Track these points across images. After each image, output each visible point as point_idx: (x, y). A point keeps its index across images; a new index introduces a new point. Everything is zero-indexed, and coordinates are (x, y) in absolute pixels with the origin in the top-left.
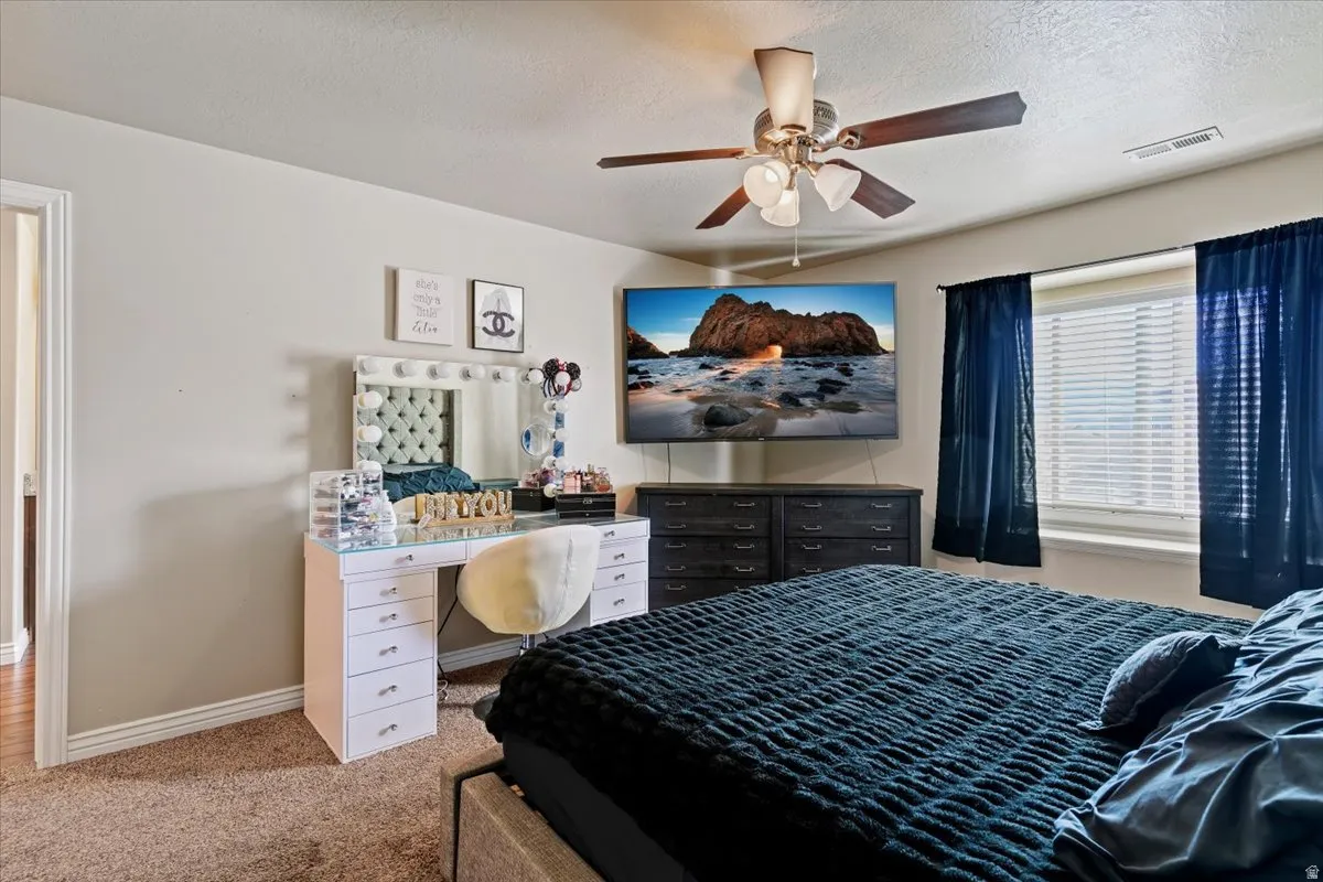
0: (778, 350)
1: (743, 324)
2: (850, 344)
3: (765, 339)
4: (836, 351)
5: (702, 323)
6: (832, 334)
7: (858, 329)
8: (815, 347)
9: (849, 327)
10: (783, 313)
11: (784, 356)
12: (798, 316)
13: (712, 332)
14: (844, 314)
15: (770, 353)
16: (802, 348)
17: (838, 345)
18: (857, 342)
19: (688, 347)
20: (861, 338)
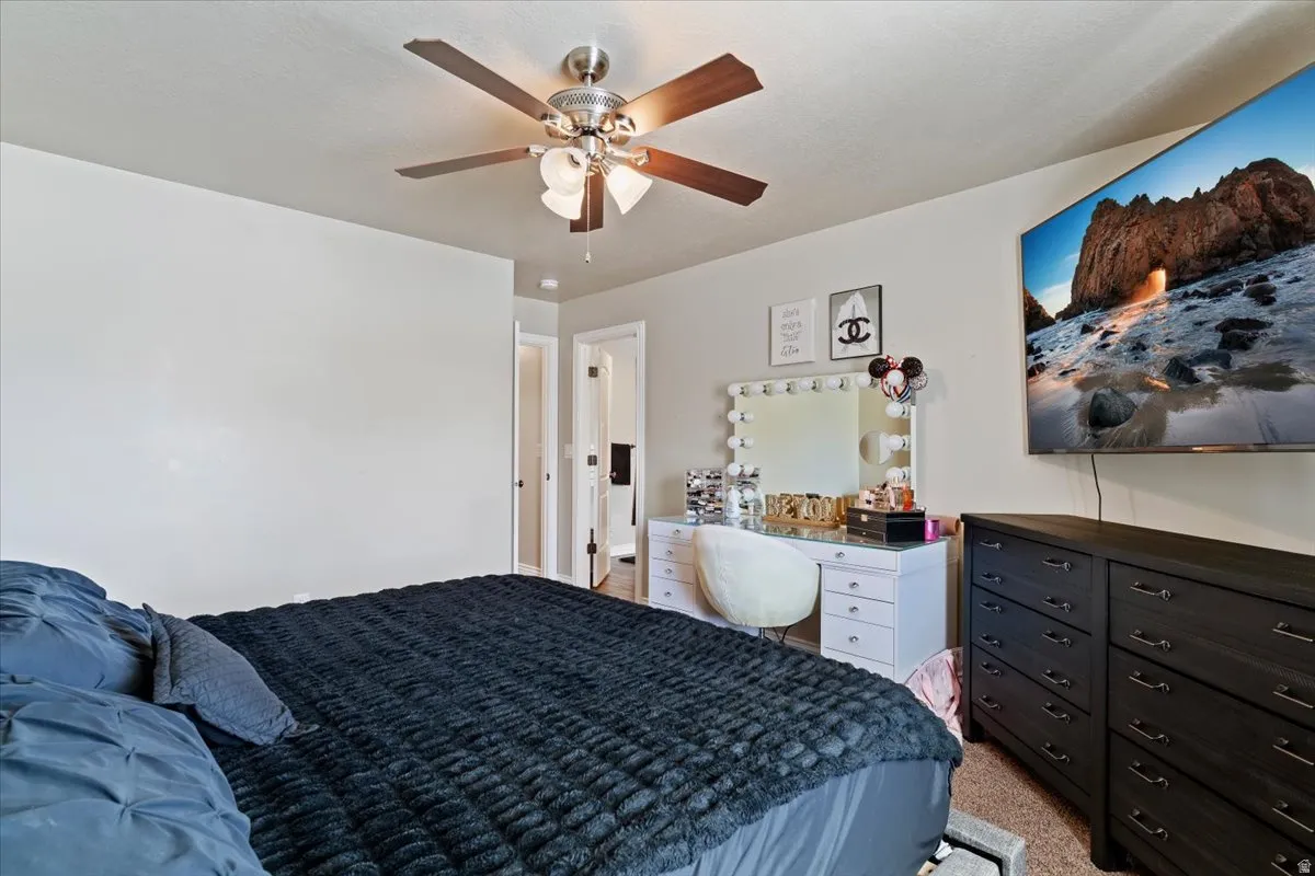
0: (1160, 277)
1: (1119, 245)
2: (1265, 229)
3: (1145, 263)
4: (1244, 254)
5: (1081, 259)
6: (1235, 219)
7: (1283, 190)
8: (1210, 256)
9: (1262, 191)
10: (1165, 201)
11: (1168, 289)
12: (1185, 200)
13: (1091, 268)
14: (1255, 167)
15: (1152, 288)
16: (1193, 264)
17: (1246, 240)
18: (1278, 221)
19: (1070, 302)
20: (1285, 209)
